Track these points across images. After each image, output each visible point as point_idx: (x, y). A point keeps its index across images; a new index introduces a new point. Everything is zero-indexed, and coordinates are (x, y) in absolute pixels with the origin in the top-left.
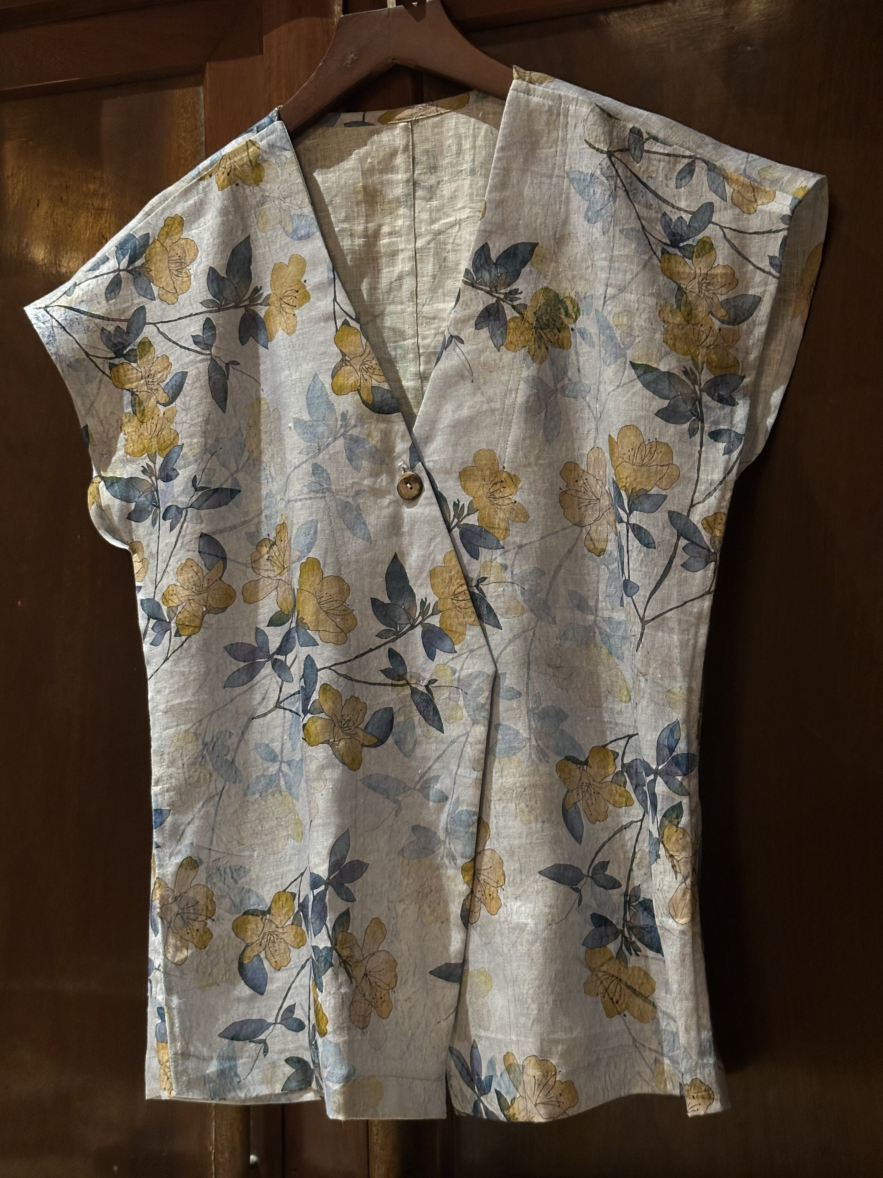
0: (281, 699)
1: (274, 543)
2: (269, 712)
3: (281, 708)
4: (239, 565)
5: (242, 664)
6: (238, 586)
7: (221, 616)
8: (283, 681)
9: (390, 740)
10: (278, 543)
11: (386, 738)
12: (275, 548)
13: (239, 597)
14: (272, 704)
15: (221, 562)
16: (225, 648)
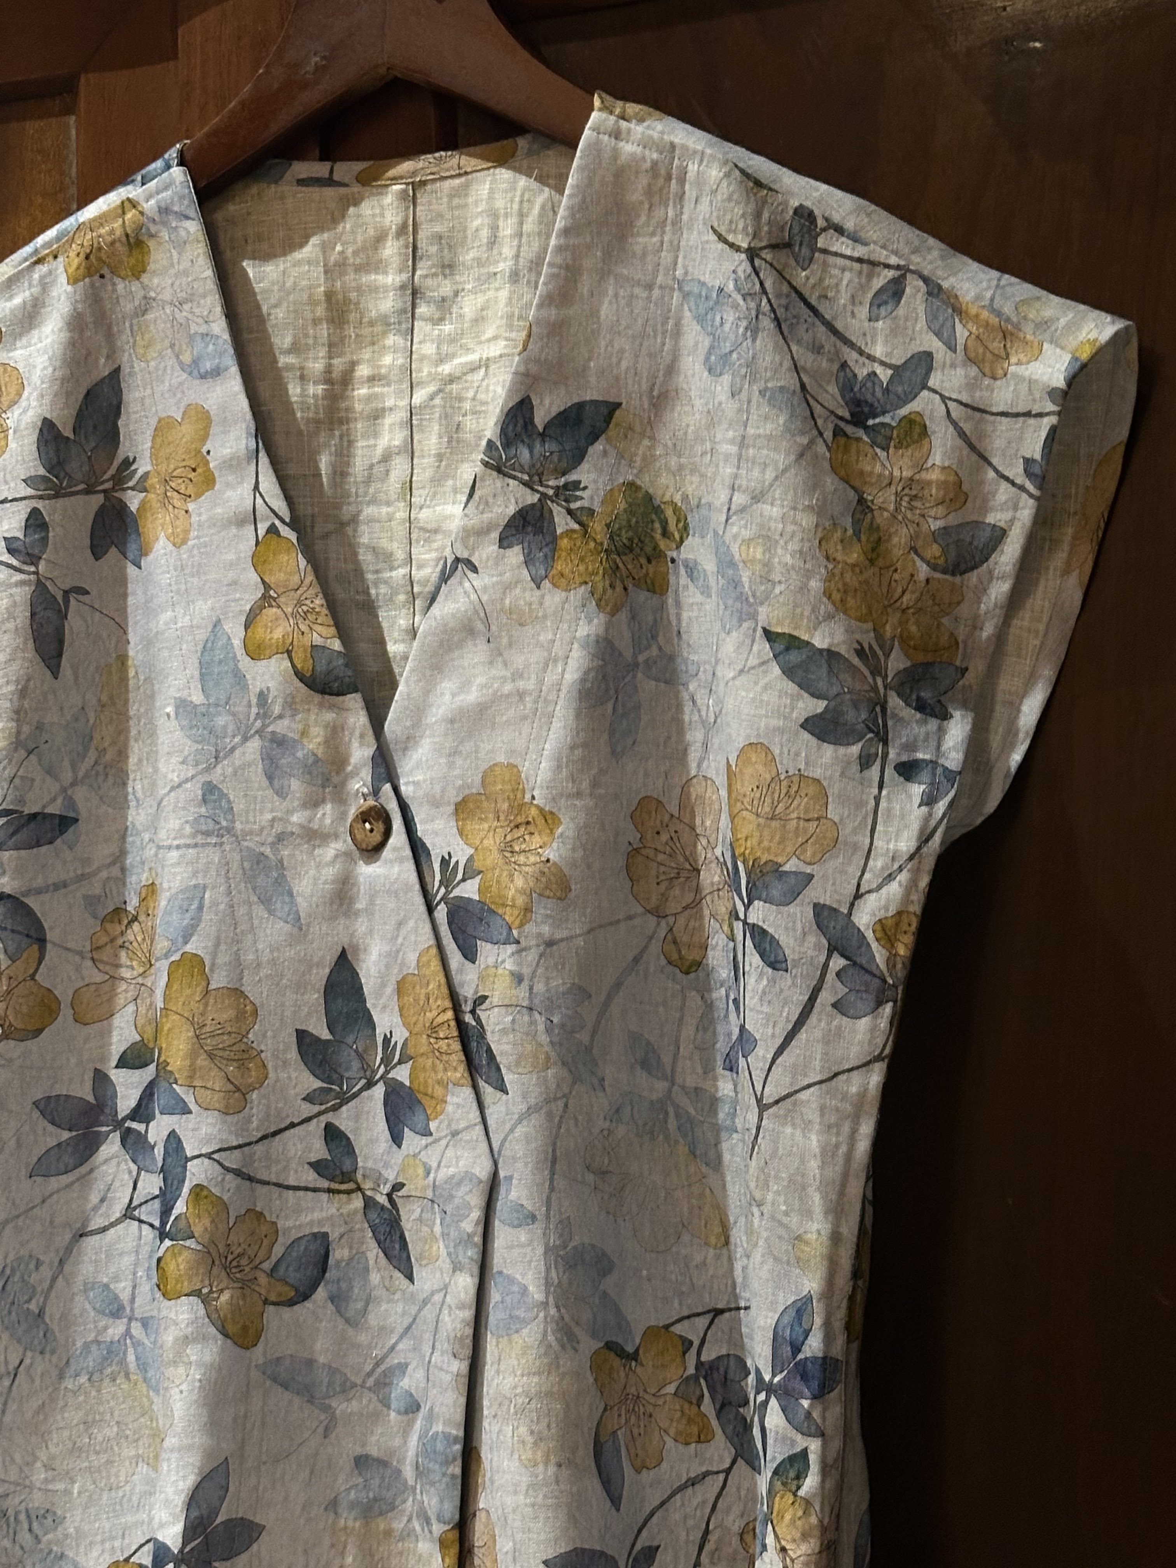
0: (135, 1203)
1: (135, 919)
2: (112, 1225)
3: (133, 1218)
4: (70, 956)
5: (66, 1135)
6: (63, 992)
7: (32, 1045)
8: (139, 1170)
9: (321, 1293)
10: (142, 918)
11: (314, 1287)
12: (136, 926)
13: (66, 1012)
14: (117, 1211)
15: (36, 947)
16: (36, 1104)
